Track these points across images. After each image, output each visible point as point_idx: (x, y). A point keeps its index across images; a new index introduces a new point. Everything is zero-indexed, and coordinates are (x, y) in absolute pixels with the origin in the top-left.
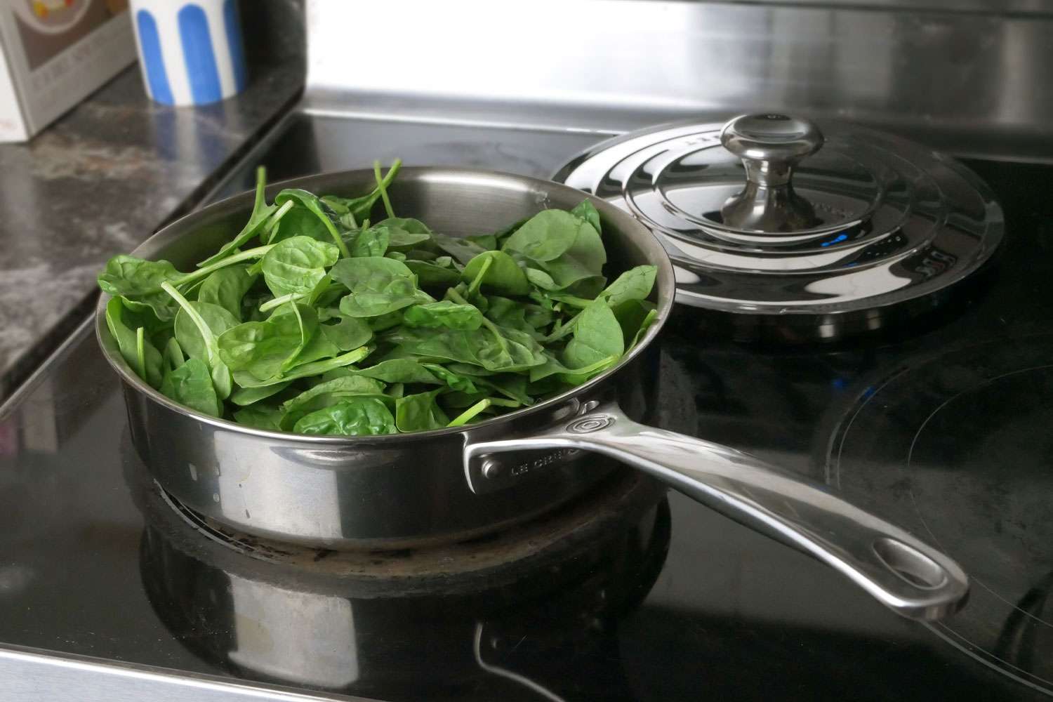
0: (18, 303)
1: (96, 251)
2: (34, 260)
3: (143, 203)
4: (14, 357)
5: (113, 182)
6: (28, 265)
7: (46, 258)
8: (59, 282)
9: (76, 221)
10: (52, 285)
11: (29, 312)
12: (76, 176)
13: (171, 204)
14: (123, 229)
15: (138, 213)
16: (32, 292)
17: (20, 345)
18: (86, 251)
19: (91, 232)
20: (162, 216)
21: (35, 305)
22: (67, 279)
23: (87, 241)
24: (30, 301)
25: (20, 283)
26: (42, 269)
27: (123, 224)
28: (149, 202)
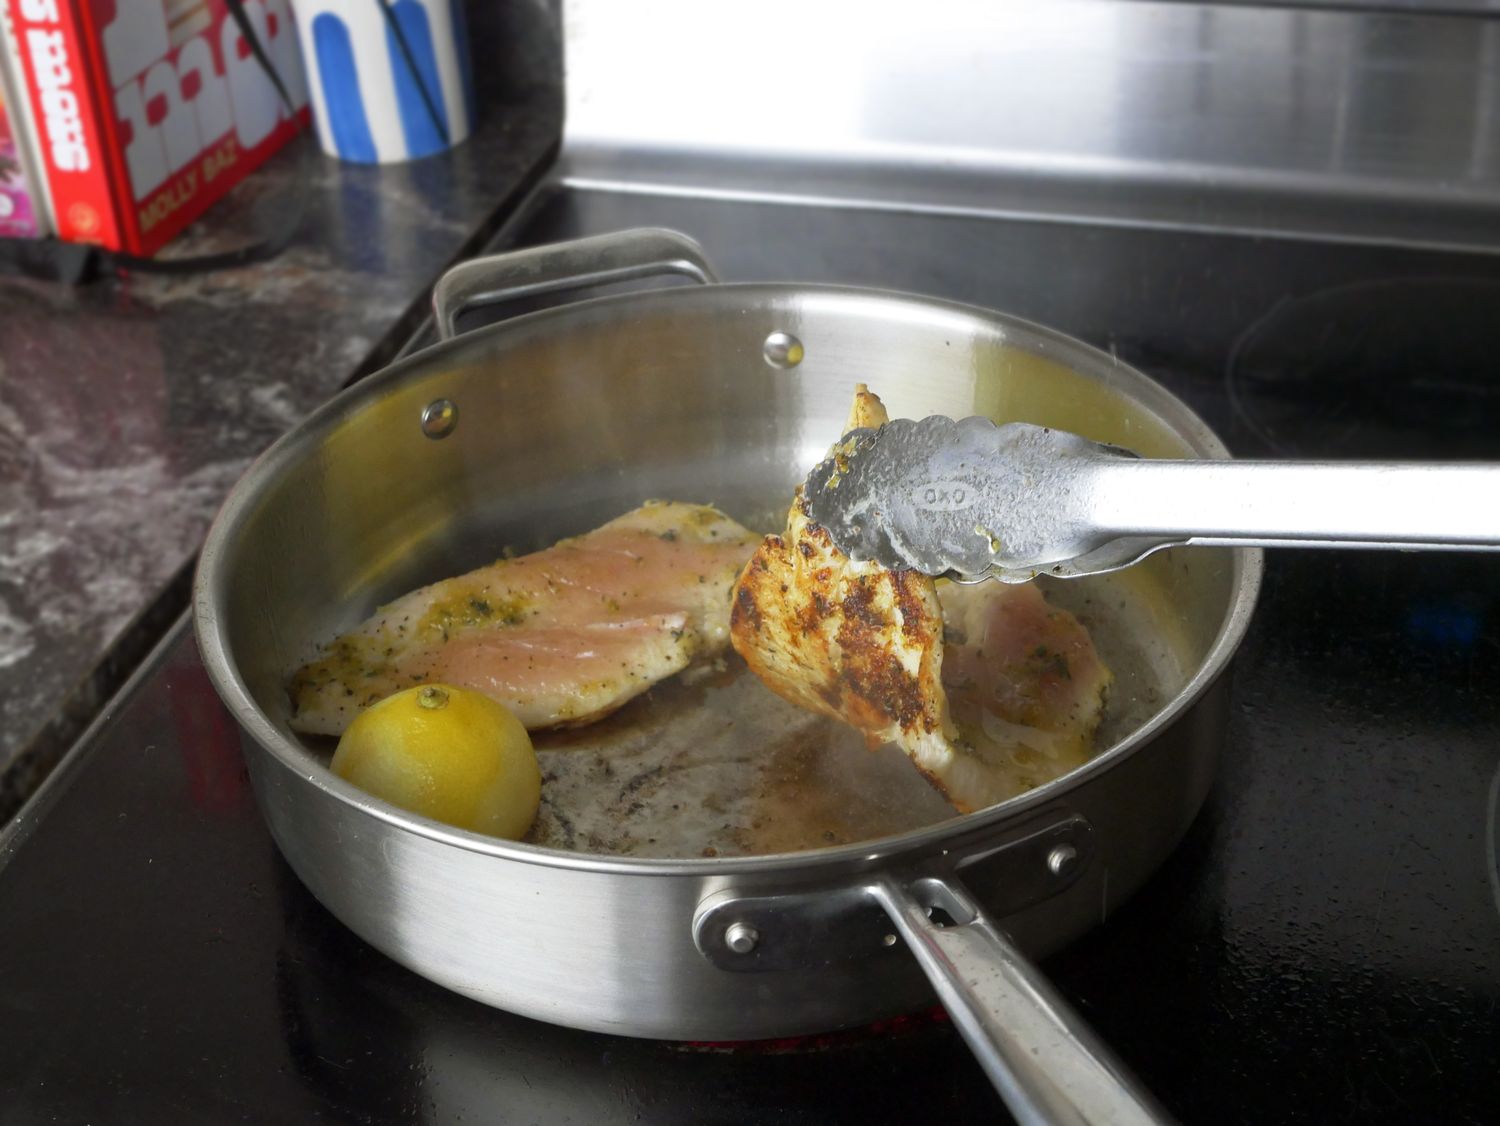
0: (118, 531)
1: (240, 435)
2: (140, 450)
3: (313, 349)
4: (115, 629)
5: (261, 308)
6: (132, 460)
7: (158, 448)
8: (181, 491)
9: (206, 379)
10: (169, 497)
11: (135, 547)
12: (202, 298)
13: (357, 349)
14: (281, 395)
15: (304, 365)
16: (138, 509)
17: (123, 610)
18: (223, 435)
19: (232, 401)
20: (343, 371)
21: (143, 533)
22: (194, 486)
23: (224, 415)
24: (135, 526)
25: (120, 493)
26: (152, 468)
27: (280, 386)
28: (322, 346)
